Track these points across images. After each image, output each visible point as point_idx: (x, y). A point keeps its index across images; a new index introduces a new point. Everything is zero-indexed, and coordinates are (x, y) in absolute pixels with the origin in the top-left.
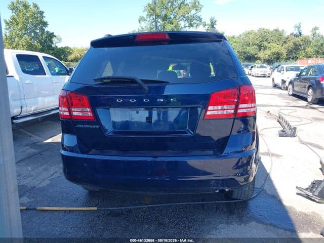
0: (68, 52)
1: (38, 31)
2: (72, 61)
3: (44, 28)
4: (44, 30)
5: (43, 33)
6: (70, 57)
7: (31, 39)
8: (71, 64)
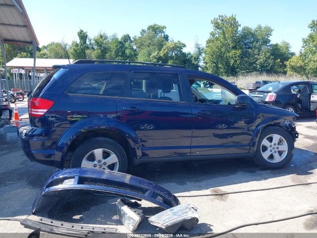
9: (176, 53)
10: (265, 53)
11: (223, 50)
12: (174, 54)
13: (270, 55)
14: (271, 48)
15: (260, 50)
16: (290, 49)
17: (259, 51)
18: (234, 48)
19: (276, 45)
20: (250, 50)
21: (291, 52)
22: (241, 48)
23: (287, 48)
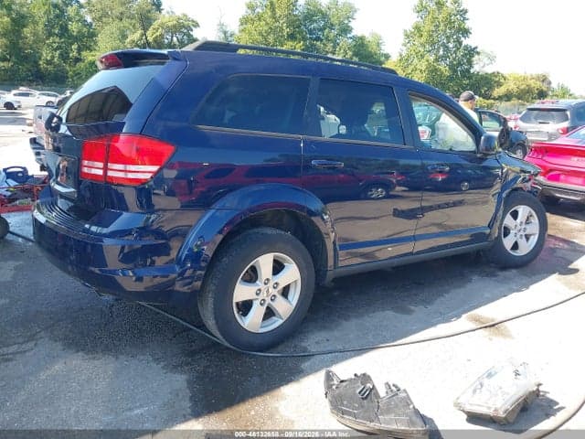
0: (495, 82)
1: (451, 45)
2: (500, 98)
3: (463, 39)
4: (460, 43)
5: (458, 49)
6: (497, 92)
7: (437, 60)
8: (497, 103)
9: (180, 37)
10: (345, 51)
11: (271, 39)
12: (175, 39)
13: (353, 55)
14: (354, 43)
15: (336, 44)
16: (383, 47)
17: (334, 47)
18: (292, 37)
19: (362, 38)
20: (318, 43)
21: (385, 52)
22: (304, 39)
23: (378, 45)
